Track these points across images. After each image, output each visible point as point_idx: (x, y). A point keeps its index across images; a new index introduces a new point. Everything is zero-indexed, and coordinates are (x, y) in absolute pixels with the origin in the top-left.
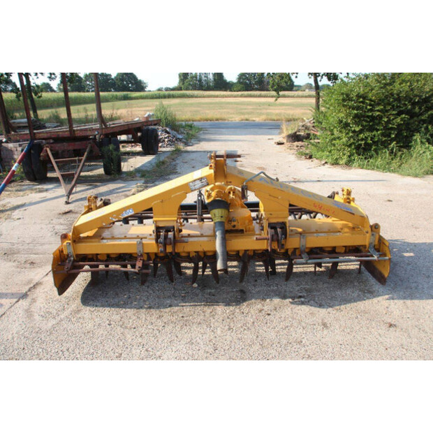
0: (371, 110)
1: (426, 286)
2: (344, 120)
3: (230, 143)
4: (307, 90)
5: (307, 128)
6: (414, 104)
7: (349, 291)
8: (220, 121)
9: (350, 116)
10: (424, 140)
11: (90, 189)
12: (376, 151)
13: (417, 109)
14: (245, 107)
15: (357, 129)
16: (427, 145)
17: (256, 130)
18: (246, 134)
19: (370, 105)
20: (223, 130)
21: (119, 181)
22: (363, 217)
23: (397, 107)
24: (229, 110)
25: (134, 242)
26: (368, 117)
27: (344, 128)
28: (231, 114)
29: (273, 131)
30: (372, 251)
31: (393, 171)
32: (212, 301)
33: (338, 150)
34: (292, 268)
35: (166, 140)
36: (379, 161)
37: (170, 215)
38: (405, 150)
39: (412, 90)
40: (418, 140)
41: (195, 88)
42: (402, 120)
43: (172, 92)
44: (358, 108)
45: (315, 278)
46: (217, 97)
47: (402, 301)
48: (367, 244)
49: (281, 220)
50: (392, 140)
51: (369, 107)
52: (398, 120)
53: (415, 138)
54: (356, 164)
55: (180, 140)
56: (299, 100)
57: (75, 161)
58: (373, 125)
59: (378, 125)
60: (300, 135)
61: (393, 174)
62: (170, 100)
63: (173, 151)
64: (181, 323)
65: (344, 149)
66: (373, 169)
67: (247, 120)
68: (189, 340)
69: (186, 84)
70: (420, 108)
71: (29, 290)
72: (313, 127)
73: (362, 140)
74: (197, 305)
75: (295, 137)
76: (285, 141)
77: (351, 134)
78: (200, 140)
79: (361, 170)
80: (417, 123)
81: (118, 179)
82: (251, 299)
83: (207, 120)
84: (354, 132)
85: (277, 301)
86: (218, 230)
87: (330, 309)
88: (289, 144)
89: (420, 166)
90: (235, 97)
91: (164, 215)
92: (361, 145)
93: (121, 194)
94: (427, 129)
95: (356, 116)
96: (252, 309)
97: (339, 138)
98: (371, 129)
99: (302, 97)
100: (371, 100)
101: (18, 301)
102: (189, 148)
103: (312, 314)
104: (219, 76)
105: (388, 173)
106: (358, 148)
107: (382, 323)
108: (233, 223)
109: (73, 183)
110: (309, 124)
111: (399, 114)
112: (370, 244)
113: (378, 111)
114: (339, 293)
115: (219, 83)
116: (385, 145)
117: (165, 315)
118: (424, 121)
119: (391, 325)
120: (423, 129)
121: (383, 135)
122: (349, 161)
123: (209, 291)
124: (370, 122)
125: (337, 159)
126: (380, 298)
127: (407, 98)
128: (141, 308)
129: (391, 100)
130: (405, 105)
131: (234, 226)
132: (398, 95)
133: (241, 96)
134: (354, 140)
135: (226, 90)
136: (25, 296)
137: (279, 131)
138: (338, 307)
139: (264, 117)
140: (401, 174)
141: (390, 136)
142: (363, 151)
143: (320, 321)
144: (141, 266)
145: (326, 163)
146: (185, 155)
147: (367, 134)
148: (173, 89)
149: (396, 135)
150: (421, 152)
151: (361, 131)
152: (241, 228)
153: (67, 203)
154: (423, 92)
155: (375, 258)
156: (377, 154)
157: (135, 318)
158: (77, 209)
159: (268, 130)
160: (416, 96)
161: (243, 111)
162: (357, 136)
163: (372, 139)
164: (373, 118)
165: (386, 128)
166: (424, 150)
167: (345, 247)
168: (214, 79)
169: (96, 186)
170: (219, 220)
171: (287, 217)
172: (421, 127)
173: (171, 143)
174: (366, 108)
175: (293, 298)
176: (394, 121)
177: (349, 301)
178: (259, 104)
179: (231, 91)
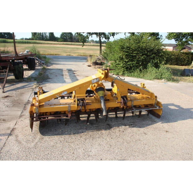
0: (132, 53)
1: (171, 118)
2: (121, 57)
3: (66, 65)
4: (92, 43)
5: (100, 60)
6: (148, 51)
7: (147, 122)
8: (57, 56)
9: (124, 55)
10: (152, 66)
11: (11, 86)
12: (134, 69)
13: (149, 54)
14: (66, 49)
15: (127, 61)
16: (153, 68)
17: (75, 60)
18: (71, 62)
19: (132, 51)
20: (60, 59)
21: (24, 82)
22: (152, 93)
23: (142, 52)
24: (60, 51)
25: (67, 106)
26: (131, 56)
27: (121, 60)
28: (61, 52)
29: (83, 60)
30: (156, 106)
31: (141, 78)
32: (98, 129)
33: (118, 69)
34: (125, 114)
35: (38, 63)
36: (136, 74)
37: (83, 94)
38: (145, 69)
39: (146, 46)
40: (150, 66)
41: (40, 39)
42: (144, 57)
43: (29, 41)
44: (127, 52)
45: (133, 118)
46: (51, 44)
47: (166, 124)
48: (154, 103)
49: (125, 95)
50: (140, 65)
51: (131, 52)
52: (143, 57)
53: (148, 65)
54: (126, 75)
55: (43, 63)
56: (90, 47)
57: (3, 72)
58: (133, 59)
59: (134, 59)
60: (98, 62)
61: (141, 79)
62: (29, 44)
63: (42, 69)
64: (91, 138)
65: (121, 69)
66: (133, 77)
67: (70, 55)
68: (98, 144)
69: (36, 37)
70: (150, 53)
71: (11, 132)
72: (102, 59)
73: (129, 65)
74: (93, 131)
75: (96, 63)
76: (91, 65)
77: (124, 63)
78: (52, 64)
79: (128, 77)
80: (149, 59)
81: (23, 81)
82: (113, 127)
83: (51, 55)
84: (125, 61)
85: (123, 127)
86: (102, 99)
87: (144, 128)
88: (94, 66)
89: (151, 76)
90: (60, 44)
91: (80, 94)
92: (128, 67)
93: (29, 88)
94: (152, 61)
95: (126, 55)
96: (116, 131)
97: (118, 64)
98: (132, 61)
99: (90, 46)
100: (132, 49)
101: (8, 137)
102: (49, 68)
103: (139, 130)
104: (52, 34)
105: (139, 79)
106: (127, 68)
107: (164, 131)
108: (106, 97)
109: (5, 82)
110: (100, 58)
111: (143, 55)
112: (155, 103)
113: (135, 53)
114: (144, 122)
115: (52, 37)
116: (137, 67)
117: (83, 136)
118: (151, 58)
119: (167, 131)
120: (151, 61)
121: (136, 63)
122: (123, 74)
123: (95, 125)
124: (131, 58)
125: (118, 73)
126: (159, 123)
127: (145, 49)
128: (71, 134)
129: (140, 49)
130: (145, 52)
131: (106, 98)
132: (142, 47)
133: (63, 44)
134: (125, 65)
135: (55, 41)
136: (10, 134)
137: (86, 60)
138: (146, 127)
139: (77, 54)
140: (145, 79)
141: (139, 64)
142: (129, 70)
143: (143, 132)
144: (71, 116)
145: (113, 74)
146: (49, 70)
147: (130, 63)
148: (30, 39)
149: (142, 63)
150: (151, 70)
151: (128, 62)
152: (108, 99)
153: (4, 92)
154: (151, 47)
155: (158, 108)
156: (134, 71)
157: (70, 138)
158: (10, 95)
159: (81, 60)
160: (148, 48)
161: (66, 51)
162: (127, 63)
163: (132, 65)
164: (133, 56)
165: (138, 61)
166: (152, 70)
167: (144, 105)
168: (50, 36)
169: (13, 85)
170: (102, 95)
171: (127, 94)
172: (150, 61)
173: (40, 65)
174: (130, 52)
175: (129, 125)
176: (141, 58)
177: (149, 125)
178: (73, 48)
179: (57, 41)
